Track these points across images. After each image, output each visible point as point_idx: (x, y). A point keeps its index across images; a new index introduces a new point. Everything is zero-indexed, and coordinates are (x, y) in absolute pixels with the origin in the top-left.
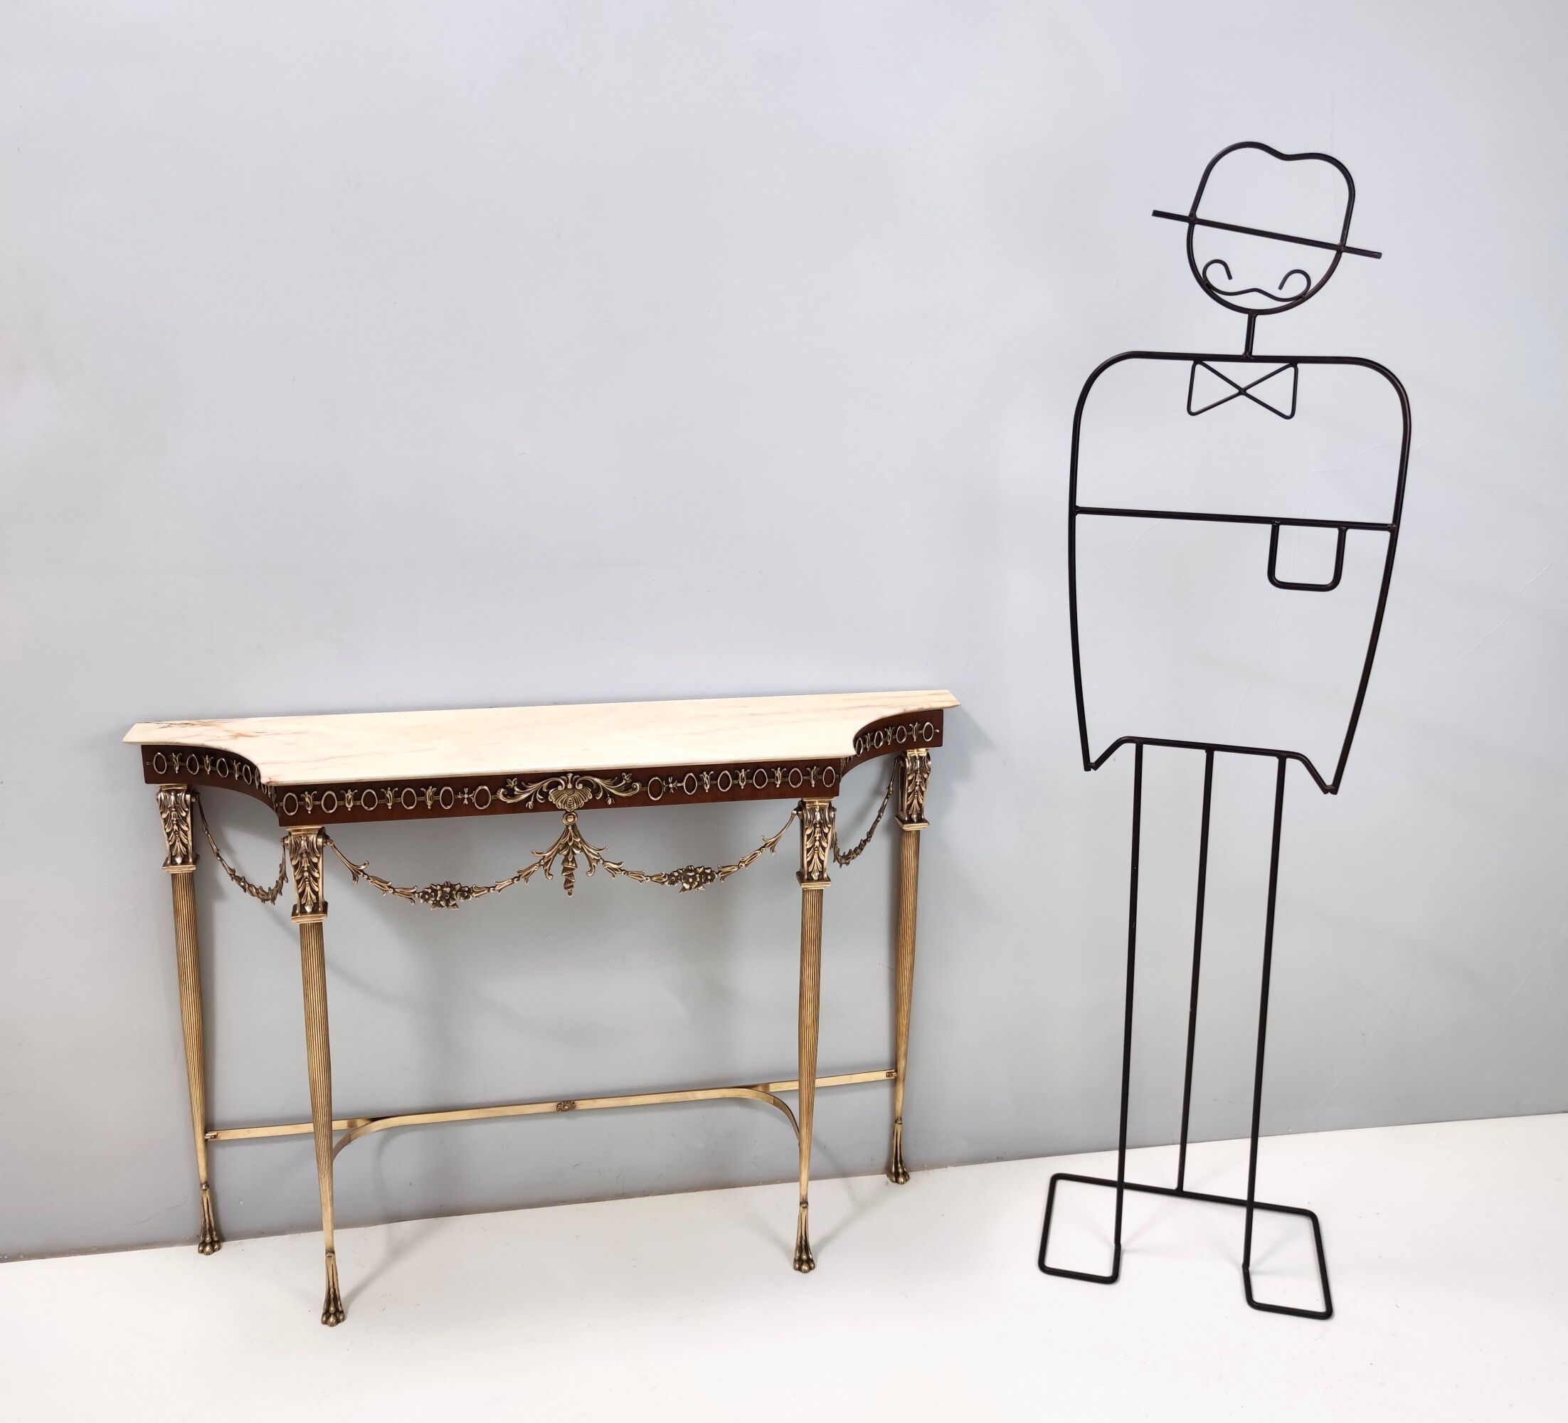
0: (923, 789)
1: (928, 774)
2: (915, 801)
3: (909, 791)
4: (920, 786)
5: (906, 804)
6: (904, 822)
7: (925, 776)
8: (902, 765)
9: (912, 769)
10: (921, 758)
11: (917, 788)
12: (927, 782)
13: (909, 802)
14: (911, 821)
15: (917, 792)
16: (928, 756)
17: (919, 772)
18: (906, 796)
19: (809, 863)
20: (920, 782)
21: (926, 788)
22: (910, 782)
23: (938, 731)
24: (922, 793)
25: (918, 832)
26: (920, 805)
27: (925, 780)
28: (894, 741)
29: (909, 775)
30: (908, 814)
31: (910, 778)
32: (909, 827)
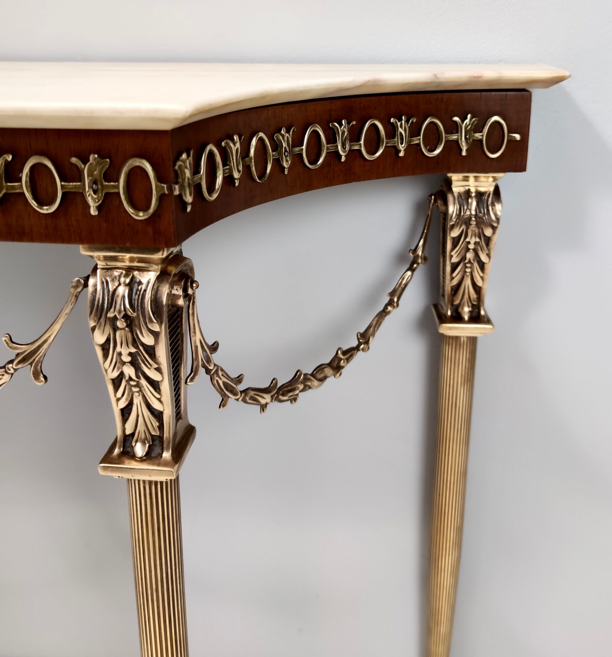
0: (483, 257)
1: (494, 228)
2: (468, 282)
3: (455, 260)
4: (475, 250)
5: (449, 285)
6: (443, 319)
7: (488, 232)
8: (442, 208)
9: (459, 216)
10: (480, 195)
11: (470, 255)
12: (492, 245)
13: (455, 282)
14: (457, 318)
15: (470, 262)
16: (497, 192)
17: (473, 223)
18: (448, 269)
19: (126, 413)
20: (475, 243)
21: (489, 255)
22: (456, 242)
23: (517, 137)
24: (482, 266)
25: (473, 341)
26: (478, 290)
27: (488, 240)
28: (414, 149)
29: (452, 227)
30: (452, 305)
31: (455, 233)
32: (450, 329)
